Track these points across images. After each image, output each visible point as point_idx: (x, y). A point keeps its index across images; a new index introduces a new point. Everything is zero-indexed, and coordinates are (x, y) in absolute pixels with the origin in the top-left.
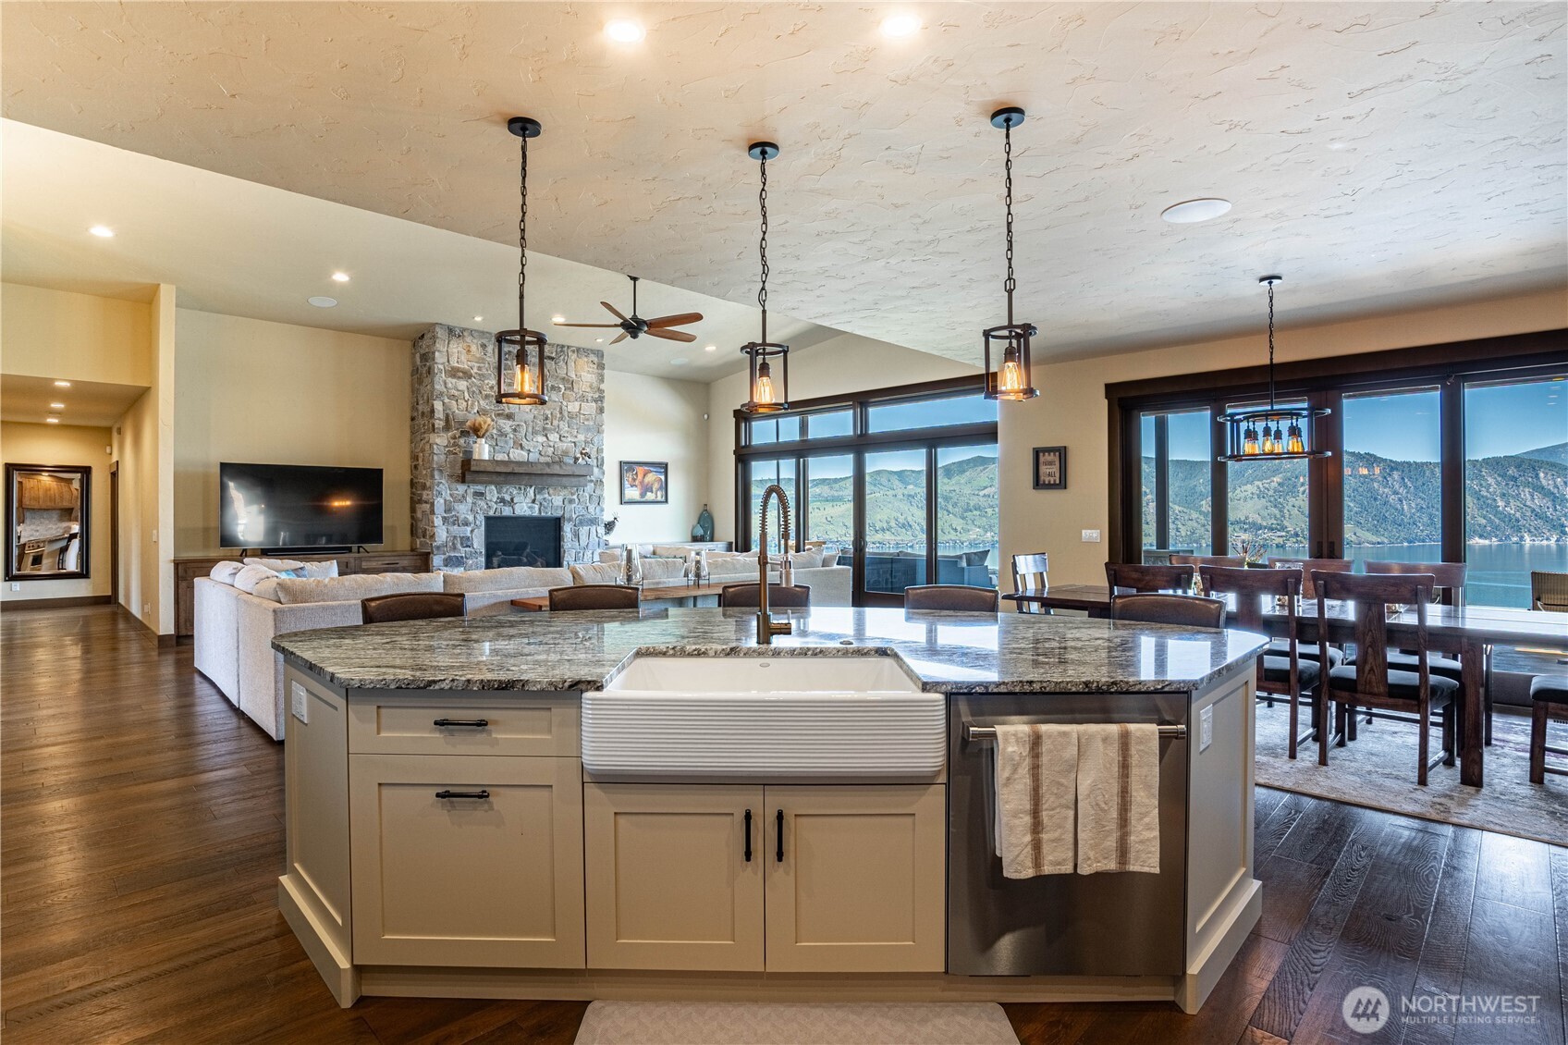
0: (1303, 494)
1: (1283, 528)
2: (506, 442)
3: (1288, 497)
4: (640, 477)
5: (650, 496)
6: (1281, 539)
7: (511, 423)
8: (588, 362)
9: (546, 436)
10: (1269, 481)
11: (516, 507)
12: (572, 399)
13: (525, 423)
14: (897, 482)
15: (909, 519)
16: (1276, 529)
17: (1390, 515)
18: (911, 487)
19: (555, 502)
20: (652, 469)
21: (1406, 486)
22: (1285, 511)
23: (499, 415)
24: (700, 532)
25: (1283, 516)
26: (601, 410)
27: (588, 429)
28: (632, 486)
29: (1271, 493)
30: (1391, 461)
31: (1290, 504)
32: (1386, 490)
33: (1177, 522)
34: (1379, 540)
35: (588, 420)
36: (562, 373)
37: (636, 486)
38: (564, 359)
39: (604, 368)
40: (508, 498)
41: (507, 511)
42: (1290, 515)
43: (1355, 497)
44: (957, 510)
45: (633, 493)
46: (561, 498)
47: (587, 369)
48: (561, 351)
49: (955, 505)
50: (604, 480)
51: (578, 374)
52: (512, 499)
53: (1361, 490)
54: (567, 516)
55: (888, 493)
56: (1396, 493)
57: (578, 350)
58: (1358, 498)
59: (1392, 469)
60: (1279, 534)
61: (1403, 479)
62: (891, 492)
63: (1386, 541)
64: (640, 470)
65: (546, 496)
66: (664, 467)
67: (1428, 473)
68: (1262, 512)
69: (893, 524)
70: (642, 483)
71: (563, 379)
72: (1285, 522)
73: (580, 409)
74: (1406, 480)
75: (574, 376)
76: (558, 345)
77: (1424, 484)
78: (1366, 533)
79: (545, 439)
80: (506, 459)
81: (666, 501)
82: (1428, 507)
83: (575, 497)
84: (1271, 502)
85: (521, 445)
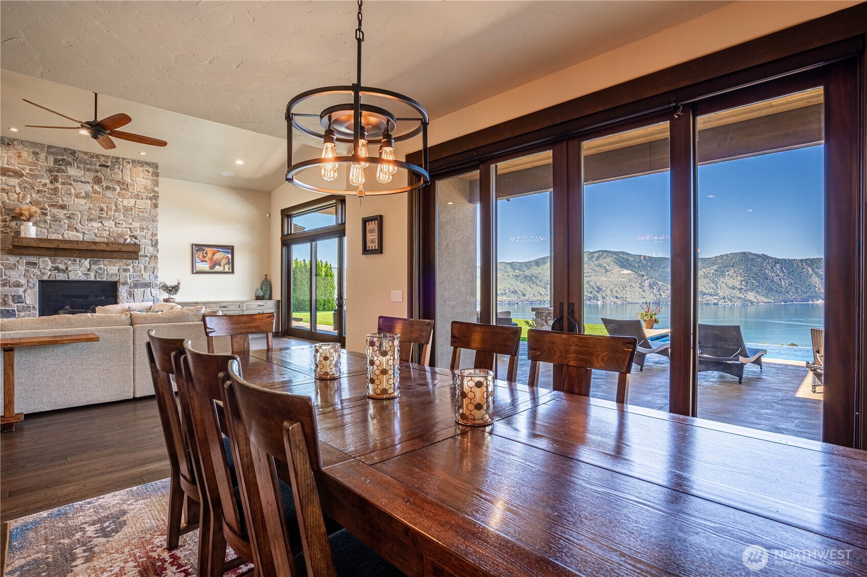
0: (728, 276)
1: (717, 294)
2: (61, 226)
3: (720, 278)
4: (209, 255)
5: (218, 268)
6: (716, 300)
7: (65, 212)
8: (143, 171)
9: (102, 222)
10: (710, 269)
11: (70, 274)
12: (126, 196)
13: (80, 212)
14: (510, 268)
15: (516, 289)
16: (713, 295)
17: (775, 287)
18: (517, 271)
19: (110, 270)
20: (220, 250)
21: (783, 272)
22: (718, 285)
23: (52, 205)
24: (261, 294)
25: (717, 288)
26: (156, 206)
27: (143, 219)
28: (202, 261)
29: (711, 275)
30: (775, 258)
31: (721, 281)
32: (772, 274)
33: (660, 291)
34: (769, 301)
35: (142, 212)
36: (119, 178)
37: (206, 261)
38: (119, 168)
39: (158, 176)
40: (62, 266)
41: (61, 277)
42: (721, 287)
43: (756, 277)
44: (542, 283)
45: (201, 266)
46: (116, 268)
47: (141, 175)
48: (116, 162)
49: (541, 281)
50: (158, 256)
51: (134, 179)
52: (67, 268)
53: (759, 274)
54: (122, 280)
55: (504, 274)
56: (778, 276)
57: (133, 161)
58: (758, 278)
59: (776, 263)
60: (715, 297)
61: (782, 268)
62: (506, 274)
63: (772, 301)
64: (210, 251)
65: (102, 266)
66: (230, 249)
67: (795, 265)
68: (706, 286)
69: (507, 291)
70: (211, 259)
71: (119, 182)
72: (718, 291)
73: (135, 204)
74: (783, 269)
75: (130, 180)
76: (113, 157)
77: (793, 271)
78: (762, 297)
79: (100, 225)
80: (61, 238)
81: (233, 272)
82: (795, 283)
83: (130, 267)
84: (710, 280)
85: (76, 228)
